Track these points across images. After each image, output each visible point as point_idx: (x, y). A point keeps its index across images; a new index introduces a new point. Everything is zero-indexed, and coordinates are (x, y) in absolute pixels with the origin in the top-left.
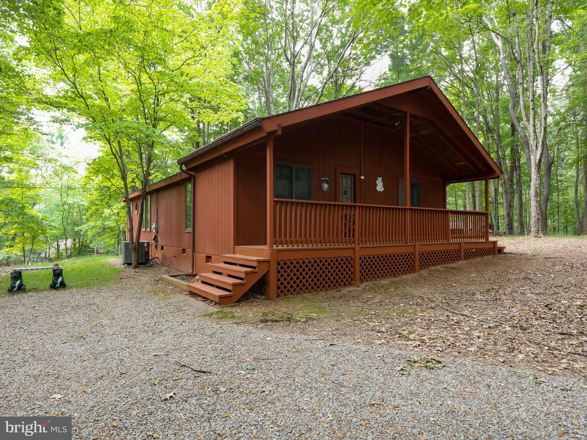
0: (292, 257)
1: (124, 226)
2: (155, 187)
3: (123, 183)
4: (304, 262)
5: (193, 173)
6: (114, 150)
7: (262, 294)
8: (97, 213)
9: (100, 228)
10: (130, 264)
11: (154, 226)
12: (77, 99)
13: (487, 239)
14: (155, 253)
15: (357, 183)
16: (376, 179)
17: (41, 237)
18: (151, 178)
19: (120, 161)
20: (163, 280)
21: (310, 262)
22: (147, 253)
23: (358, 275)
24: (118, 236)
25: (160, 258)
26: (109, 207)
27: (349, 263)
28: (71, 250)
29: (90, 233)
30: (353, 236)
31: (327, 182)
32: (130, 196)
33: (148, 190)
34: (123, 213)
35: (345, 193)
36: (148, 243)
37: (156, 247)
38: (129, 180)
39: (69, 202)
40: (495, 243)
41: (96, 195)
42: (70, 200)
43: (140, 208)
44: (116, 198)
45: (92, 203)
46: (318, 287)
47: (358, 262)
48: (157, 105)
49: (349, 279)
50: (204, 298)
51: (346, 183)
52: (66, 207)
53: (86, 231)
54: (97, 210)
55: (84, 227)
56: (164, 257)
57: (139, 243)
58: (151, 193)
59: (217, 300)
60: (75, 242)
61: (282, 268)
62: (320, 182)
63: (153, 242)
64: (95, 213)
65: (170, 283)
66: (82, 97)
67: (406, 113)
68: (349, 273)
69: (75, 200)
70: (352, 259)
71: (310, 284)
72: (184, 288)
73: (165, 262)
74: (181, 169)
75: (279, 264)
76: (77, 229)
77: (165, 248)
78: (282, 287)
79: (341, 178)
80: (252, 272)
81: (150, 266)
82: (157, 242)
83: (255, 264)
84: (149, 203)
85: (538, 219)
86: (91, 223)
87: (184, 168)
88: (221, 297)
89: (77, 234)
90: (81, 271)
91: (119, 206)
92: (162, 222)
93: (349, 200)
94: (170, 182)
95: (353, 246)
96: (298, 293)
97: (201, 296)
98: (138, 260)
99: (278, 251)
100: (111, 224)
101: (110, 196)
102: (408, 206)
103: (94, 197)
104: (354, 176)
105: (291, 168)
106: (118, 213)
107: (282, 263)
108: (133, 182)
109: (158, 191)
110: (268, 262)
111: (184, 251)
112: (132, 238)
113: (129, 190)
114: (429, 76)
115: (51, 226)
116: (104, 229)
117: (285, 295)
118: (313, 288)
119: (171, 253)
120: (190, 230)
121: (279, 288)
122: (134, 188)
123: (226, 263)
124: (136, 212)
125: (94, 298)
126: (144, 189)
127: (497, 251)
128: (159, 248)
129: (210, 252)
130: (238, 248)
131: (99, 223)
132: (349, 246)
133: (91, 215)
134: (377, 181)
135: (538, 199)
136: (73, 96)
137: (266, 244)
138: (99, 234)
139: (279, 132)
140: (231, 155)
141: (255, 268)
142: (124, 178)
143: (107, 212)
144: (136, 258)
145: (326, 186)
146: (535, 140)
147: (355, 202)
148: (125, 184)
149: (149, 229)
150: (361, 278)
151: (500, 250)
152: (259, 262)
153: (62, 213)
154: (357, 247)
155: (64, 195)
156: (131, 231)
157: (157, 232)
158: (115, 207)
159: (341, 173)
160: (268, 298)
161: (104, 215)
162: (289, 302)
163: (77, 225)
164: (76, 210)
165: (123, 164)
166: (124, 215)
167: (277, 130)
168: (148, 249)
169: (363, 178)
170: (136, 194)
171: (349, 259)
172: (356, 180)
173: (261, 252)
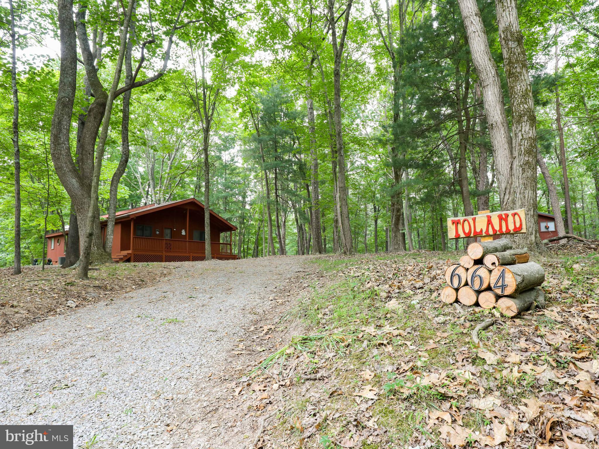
13: (231, 254)
15: (172, 232)
21: (145, 255)
23: (164, 261)
27: (161, 257)
35: (167, 234)
47: (164, 257)
51: (167, 231)
62: (155, 231)
68: (161, 260)
75: (134, 255)
105: (143, 226)
110: (131, 254)
123: (117, 256)
124: (58, 244)
127: (236, 258)
130: (122, 252)
134: (182, 231)
140: (120, 222)
141: (126, 255)
145: (158, 232)
154: (164, 252)
159: (165, 228)
169: (175, 230)
172: (172, 230)
173: (129, 252)
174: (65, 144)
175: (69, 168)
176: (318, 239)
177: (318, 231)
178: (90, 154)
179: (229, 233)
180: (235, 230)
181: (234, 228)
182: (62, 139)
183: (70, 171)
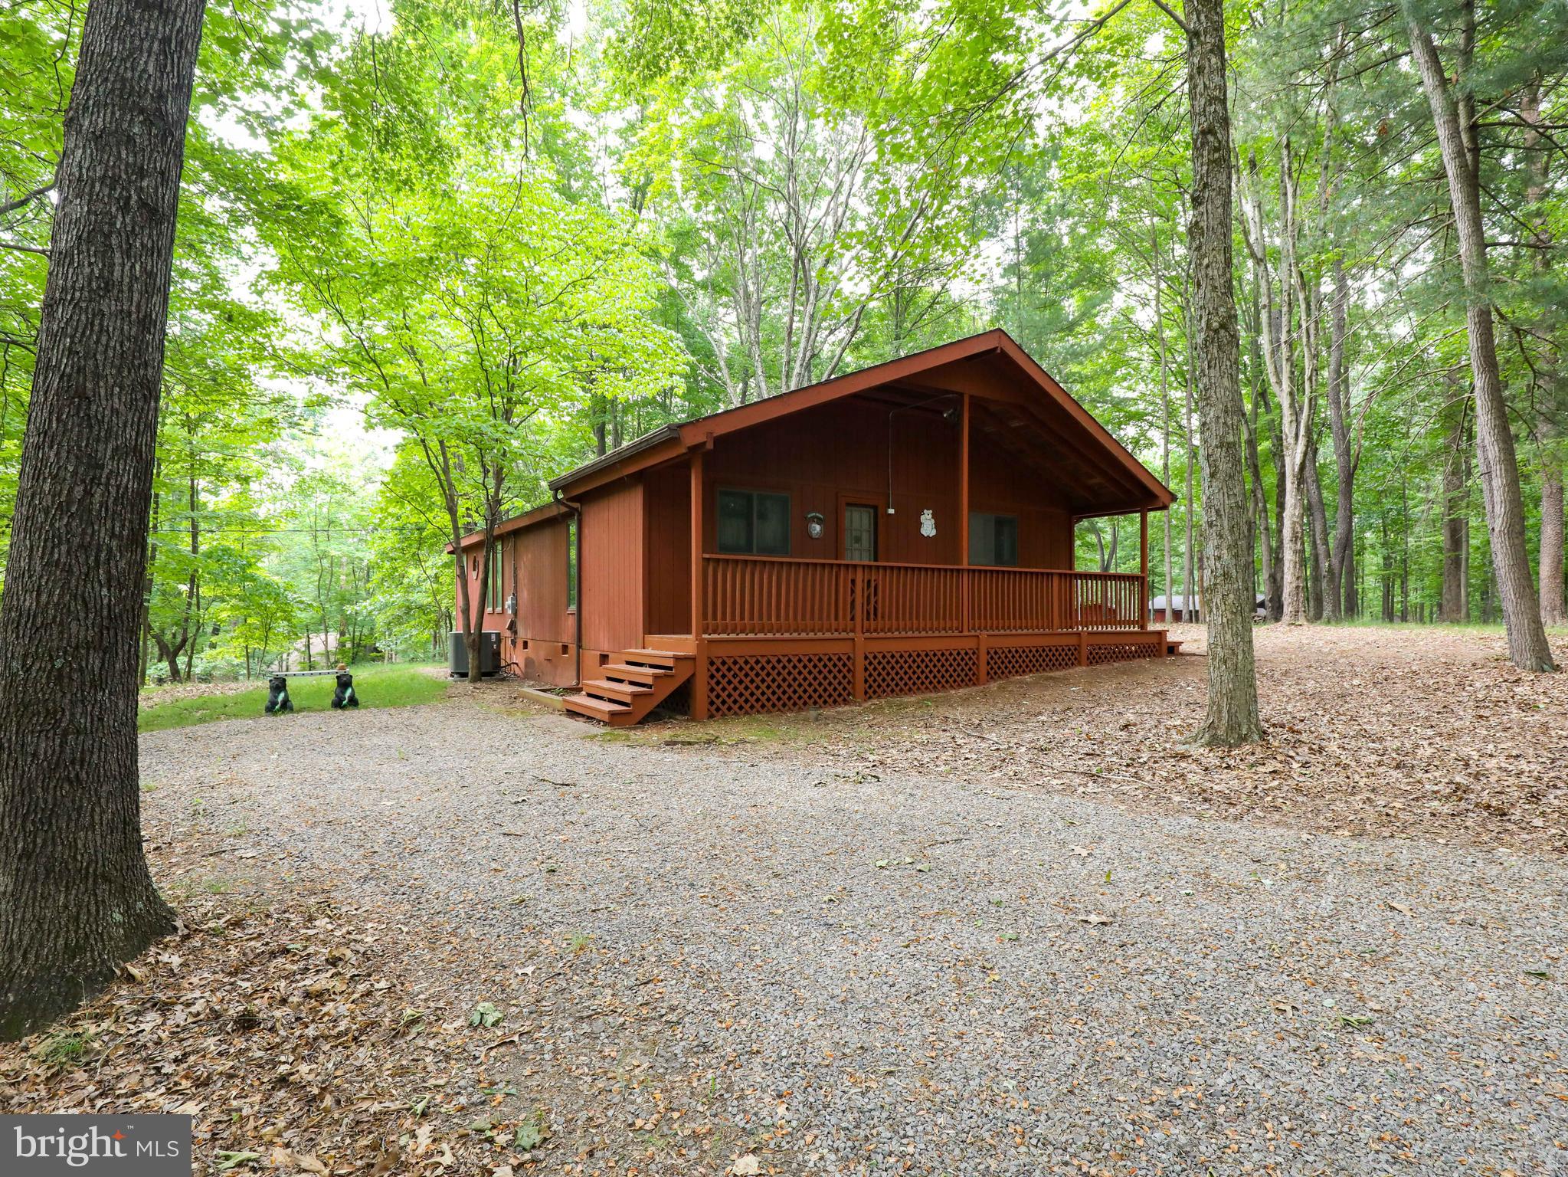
0: (735, 651)
1: (450, 600)
2: (510, 527)
3: (448, 517)
4: (757, 662)
5: (576, 505)
6: (433, 459)
7: (685, 714)
8: (395, 578)
9: (400, 608)
10: (464, 675)
11: (509, 602)
12: (364, 363)
13: (1142, 627)
14: (514, 657)
15: (881, 521)
16: (921, 513)
17: (281, 626)
18: (503, 508)
19: (443, 477)
20: (524, 696)
21: (768, 662)
22: (497, 654)
23: (860, 686)
24: (437, 624)
25: (522, 665)
26: (418, 562)
27: (844, 665)
28: (335, 654)
29: (380, 620)
30: (852, 619)
31: (819, 521)
32: (464, 543)
33: (496, 533)
34: (449, 576)
35: (858, 540)
36: (498, 635)
37: (514, 643)
38: (461, 511)
39: (333, 553)
40: (1161, 634)
41: (391, 540)
42: (335, 549)
43: (481, 567)
44: (432, 545)
45: (384, 555)
46: (784, 705)
47: (860, 663)
48: (514, 372)
49: (845, 694)
50: (589, 718)
51: (858, 521)
52: (326, 563)
53: (370, 613)
54: (395, 569)
55: (364, 607)
56: (529, 662)
57: (480, 634)
58: (503, 538)
59: (606, 718)
60: (344, 639)
61: (718, 670)
62: (808, 521)
63: (508, 633)
64: (390, 575)
65: (536, 701)
66: (375, 361)
67: (962, 395)
68: (845, 682)
69: (345, 548)
70: (849, 658)
71: (768, 700)
72: (559, 706)
73: (531, 673)
74: (555, 497)
75: (712, 663)
76: (349, 609)
77: (530, 644)
78: (718, 702)
79: (847, 514)
80: (666, 675)
81: (504, 679)
82: (516, 633)
83: (670, 663)
84: (499, 556)
85: (1297, 587)
86: (380, 598)
87: (560, 496)
88: (613, 714)
89: (348, 621)
90: (374, 686)
91: (437, 560)
92: (524, 595)
93: (865, 555)
94: (538, 518)
95: (851, 635)
96: (747, 713)
97: (583, 716)
98: (479, 667)
99: (710, 641)
100: (420, 598)
101: (421, 542)
102: (965, 566)
103: (388, 544)
104: (875, 508)
105: (749, 498)
106: (436, 577)
107: (718, 662)
108: (470, 516)
109: (517, 533)
110: (693, 659)
111: (565, 649)
112: (468, 626)
113: (462, 531)
114: (999, 330)
115: (302, 602)
116: (409, 609)
117: (724, 715)
118: (774, 705)
119: (542, 654)
120: (573, 608)
121: (712, 703)
122: (469, 529)
123: (628, 663)
124: (474, 574)
125: (409, 718)
126: (489, 530)
127: (1165, 649)
128: (520, 645)
129: (605, 647)
130: (650, 638)
131: (398, 596)
132: (844, 635)
133: (382, 581)
134: (922, 518)
135: (1299, 547)
136: (357, 359)
137: (689, 632)
138: (398, 620)
139: (710, 446)
140: (639, 478)
141: (670, 668)
142: (452, 510)
143: (413, 573)
144: (476, 663)
145: (818, 528)
146: (1294, 425)
147: (876, 560)
148: (454, 521)
149: (499, 609)
150: (866, 693)
151: (1172, 649)
152: (677, 658)
153: (316, 577)
154: (859, 638)
155: (322, 537)
156: (466, 611)
157: (515, 613)
158: (429, 564)
159: (848, 504)
160: (693, 720)
161: (405, 581)
162: (726, 724)
163: (350, 602)
164: (347, 569)
165: (451, 485)
166: (448, 580)
167: (704, 443)
168: (499, 647)
169: (891, 511)
170: (475, 539)
171: (844, 658)
172: (879, 517)
173: (683, 644)
180: (1163, 507)
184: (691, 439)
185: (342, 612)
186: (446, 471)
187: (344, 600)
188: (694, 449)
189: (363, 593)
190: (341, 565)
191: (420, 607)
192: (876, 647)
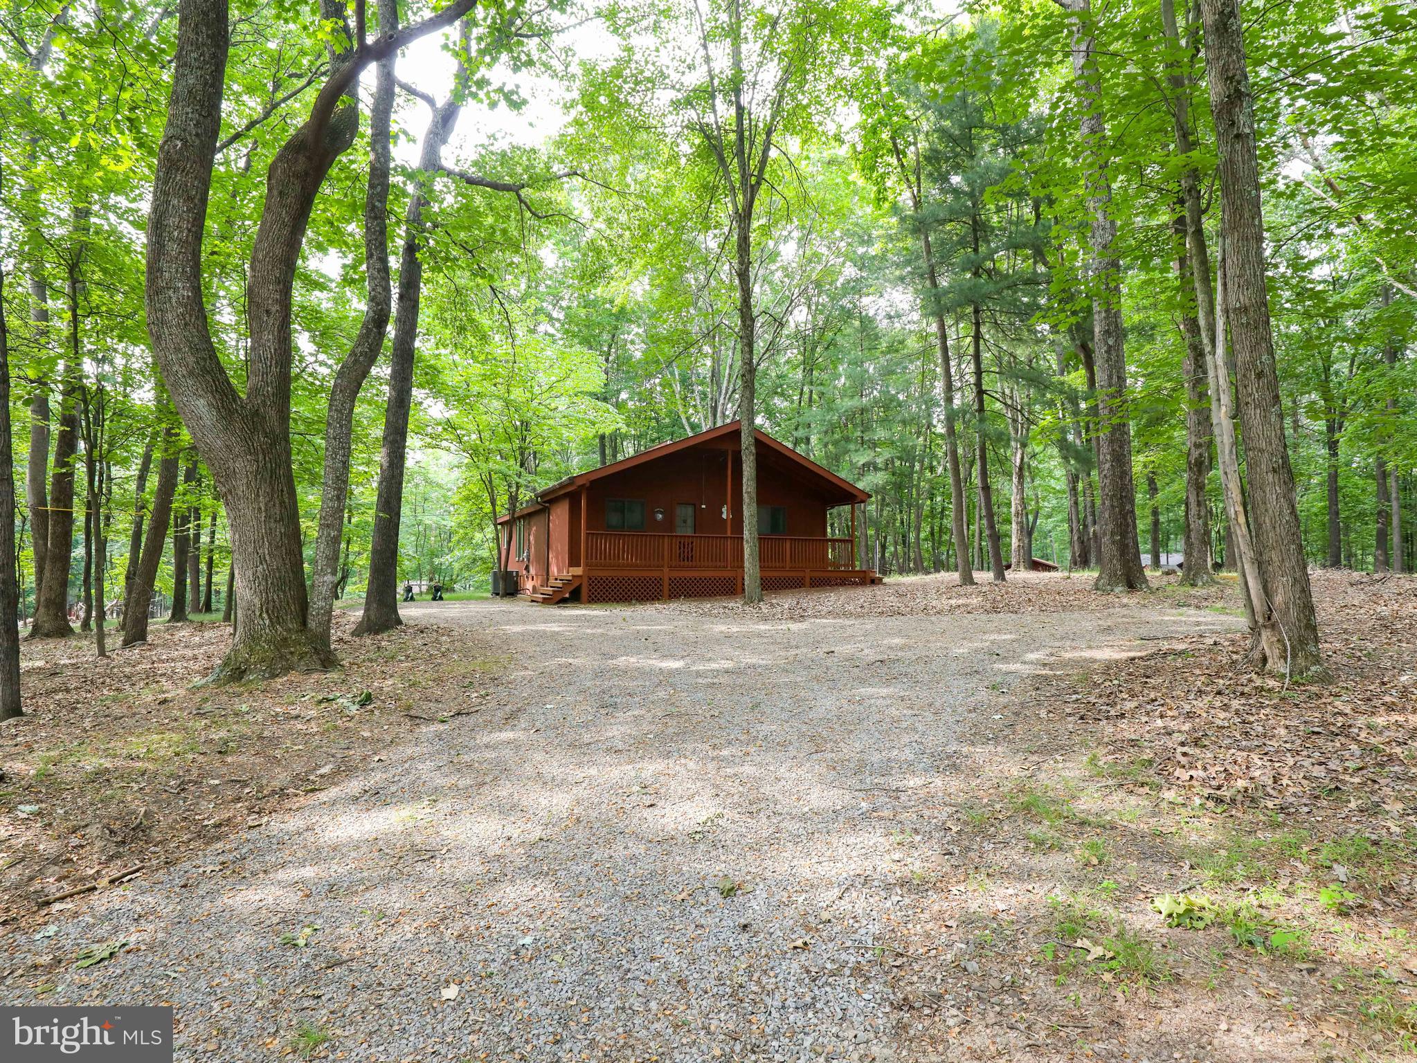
0: (602, 574)
4: (613, 579)
5: (546, 505)
7: (578, 601)
8: (467, 540)
10: (497, 594)
11: (525, 554)
13: (853, 568)
14: (527, 585)
15: (698, 512)
16: (722, 507)
22: (517, 582)
23: (666, 593)
27: (658, 582)
29: (456, 566)
30: (663, 561)
31: (662, 513)
32: (499, 521)
35: (685, 522)
36: (517, 572)
37: (528, 578)
38: (497, 504)
39: (427, 522)
45: (460, 525)
46: (626, 599)
47: (666, 581)
49: (658, 596)
51: (684, 512)
53: (450, 564)
55: (446, 559)
57: (507, 571)
58: (516, 519)
61: (593, 582)
62: (654, 513)
63: (524, 572)
64: (463, 538)
67: (727, 450)
68: (658, 590)
70: (660, 579)
71: (618, 596)
72: (529, 599)
75: (591, 580)
76: (437, 561)
77: (535, 578)
78: (593, 596)
79: (678, 508)
80: (568, 583)
81: (520, 597)
82: (528, 571)
83: (572, 579)
86: (457, 553)
88: (544, 599)
89: (436, 570)
91: (490, 531)
92: (533, 549)
93: (688, 531)
94: (537, 508)
95: (662, 568)
96: (607, 602)
98: (505, 589)
99: (590, 570)
102: (729, 535)
104: (695, 505)
105: (623, 503)
107: (594, 579)
109: (524, 516)
110: (582, 577)
112: (500, 567)
117: (595, 602)
118: (620, 599)
121: (590, 596)
122: (502, 513)
126: (512, 514)
127: (868, 581)
128: (530, 579)
129: (556, 574)
130: (568, 569)
131: (468, 552)
132: (657, 568)
133: (459, 542)
134: (723, 509)
137: (580, 566)
139: (588, 485)
140: (566, 495)
141: (571, 581)
142: (493, 504)
143: (478, 536)
144: (504, 587)
145: (661, 516)
147: (694, 533)
150: (670, 596)
151: (874, 581)
152: (575, 577)
153: (413, 538)
154: (665, 569)
156: (499, 559)
157: (529, 560)
159: (678, 504)
160: (581, 603)
162: (593, 604)
163: (437, 556)
164: (435, 533)
167: (586, 484)
168: (518, 578)
169: (704, 506)
171: (658, 579)
172: (697, 510)
173: (578, 571)
174: (176, 290)
175: (187, 366)
176: (1124, 535)
177: (1122, 506)
178: (268, 312)
179: (848, 508)
180: (863, 501)
181: (861, 496)
182: (167, 275)
183: (191, 373)
184: (580, 482)
185: (432, 563)
186: (490, 482)
187: (434, 554)
188: (583, 485)
189: (446, 550)
190: (431, 530)
191: (481, 559)
192: (675, 574)
